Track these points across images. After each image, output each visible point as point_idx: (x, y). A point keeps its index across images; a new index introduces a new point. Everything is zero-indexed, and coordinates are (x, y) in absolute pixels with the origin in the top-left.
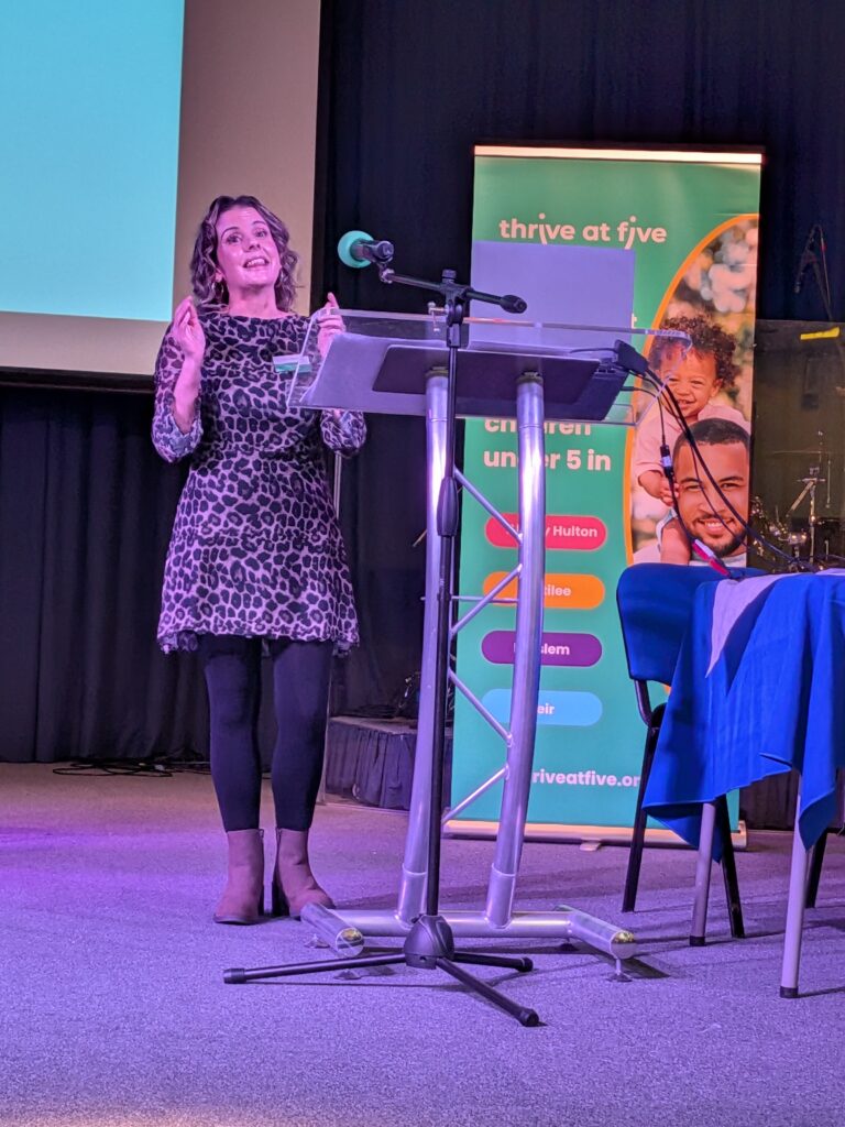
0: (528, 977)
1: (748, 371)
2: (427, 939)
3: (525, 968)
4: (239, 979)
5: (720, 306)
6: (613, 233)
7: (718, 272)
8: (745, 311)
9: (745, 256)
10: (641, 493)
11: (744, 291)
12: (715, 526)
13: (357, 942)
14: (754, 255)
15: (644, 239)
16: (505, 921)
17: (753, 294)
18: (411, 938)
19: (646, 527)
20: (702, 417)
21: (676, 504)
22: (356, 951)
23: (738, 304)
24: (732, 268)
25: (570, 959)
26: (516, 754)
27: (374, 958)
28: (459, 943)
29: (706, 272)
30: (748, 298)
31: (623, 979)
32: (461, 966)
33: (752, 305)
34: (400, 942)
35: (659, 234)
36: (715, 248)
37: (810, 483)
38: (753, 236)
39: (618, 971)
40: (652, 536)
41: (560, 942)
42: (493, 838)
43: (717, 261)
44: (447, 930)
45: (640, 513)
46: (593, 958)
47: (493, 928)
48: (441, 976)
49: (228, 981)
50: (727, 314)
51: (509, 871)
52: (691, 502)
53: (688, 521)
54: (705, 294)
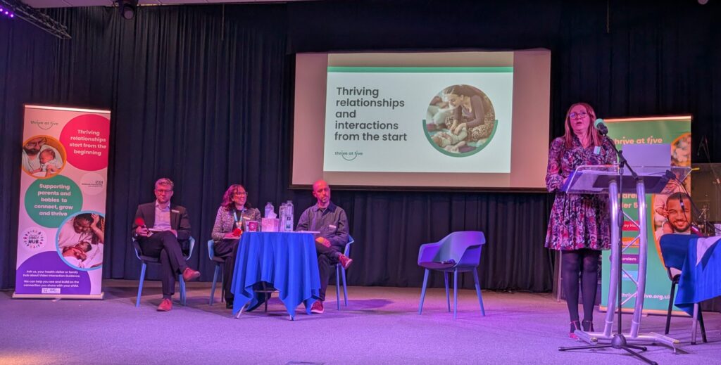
0: (646, 353)
1: (689, 179)
2: (618, 340)
3: (645, 350)
4: (563, 350)
5: (680, 160)
6: (646, 141)
7: (679, 151)
8: (687, 161)
9: (686, 145)
10: (657, 214)
11: (687, 155)
12: (680, 223)
13: (595, 341)
14: (690, 145)
15: (655, 142)
16: (636, 336)
17: (690, 156)
18: (613, 340)
19: (659, 224)
20: (675, 191)
21: (668, 217)
22: (595, 343)
23: (685, 159)
24: (683, 149)
25: (656, 347)
26: (640, 289)
27: (600, 346)
28: (627, 342)
29: (675, 151)
30: (688, 157)
31: (676, 354)
32: (631, 349)
33: (690, 159)
34: (610, 342)
35: (660, 141)
36: (677, 144)
37: (704, 210)
38: (689, 139)
39: (675, 351)
40: (661, 226)
41: (651, 343)
42: (632, 314)
43: (678, 147)
44: (624, 338)
45: (657, 220)
46: (664, 348)
47: (633, 338)
48: (623, 351)
49: (560, 350)
50: (682, 162)
51: (638, 322)
52: (672, 216)
53: (672, 222)
54: (675, 156)
